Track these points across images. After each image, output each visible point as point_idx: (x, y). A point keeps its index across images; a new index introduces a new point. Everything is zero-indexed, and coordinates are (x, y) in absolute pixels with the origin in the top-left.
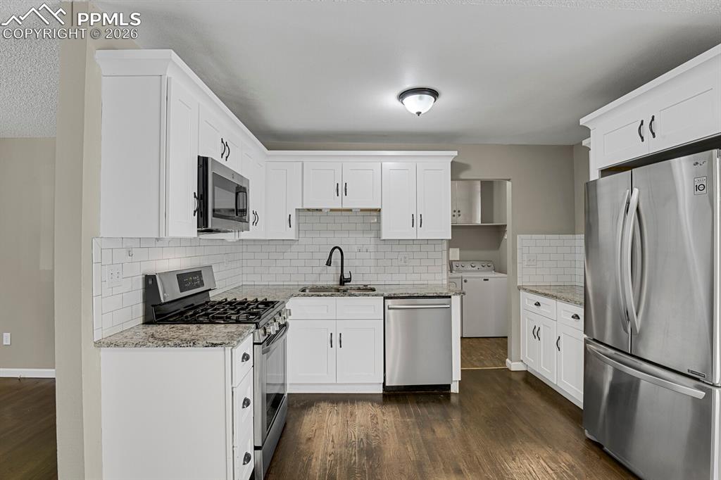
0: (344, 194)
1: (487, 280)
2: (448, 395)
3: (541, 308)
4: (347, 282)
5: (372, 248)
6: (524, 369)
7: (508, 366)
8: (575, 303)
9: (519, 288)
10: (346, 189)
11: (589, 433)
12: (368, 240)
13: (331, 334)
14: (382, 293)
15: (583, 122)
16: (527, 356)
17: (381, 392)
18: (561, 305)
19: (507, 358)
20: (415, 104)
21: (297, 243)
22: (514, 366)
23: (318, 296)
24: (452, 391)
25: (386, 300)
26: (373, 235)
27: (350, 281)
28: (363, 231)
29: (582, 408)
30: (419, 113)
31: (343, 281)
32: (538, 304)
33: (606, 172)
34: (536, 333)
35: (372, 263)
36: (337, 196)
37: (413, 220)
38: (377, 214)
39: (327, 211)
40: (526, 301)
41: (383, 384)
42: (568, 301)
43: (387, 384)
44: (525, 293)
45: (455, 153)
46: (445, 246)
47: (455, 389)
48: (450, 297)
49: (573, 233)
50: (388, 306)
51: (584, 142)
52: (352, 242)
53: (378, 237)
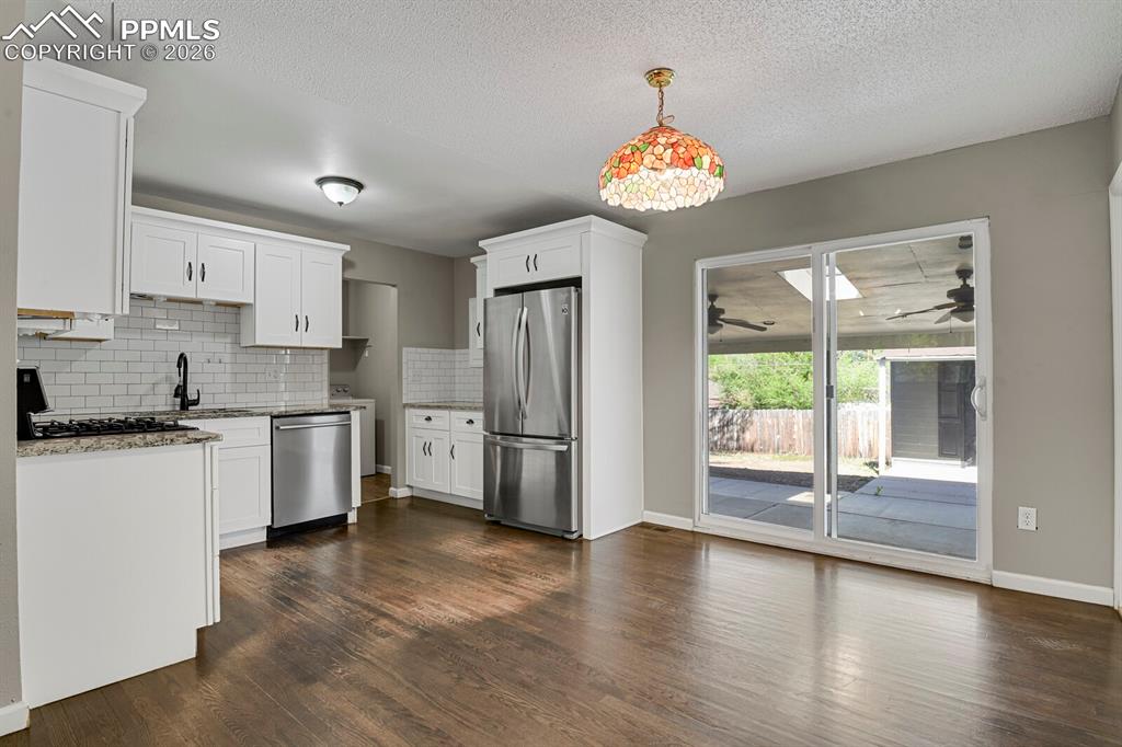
0: (199, 279)
3: (432, 422)
4: (192, 405)
5: (227, 358)
6: (409, 494)
7: (392, 495)
8: (470, 409)
9: (405, 406)
10: (203, 273)
11: (488, 515)
12: (221, 347)
14: (266, 411)
15: (482, 244)
16: (415, 477)
17: (265, 539)
18: (454, 414)
19: (390, 486)
20: (335, 192)
22: (400, 492)
24: (349, 521)
25: (274, 420)
26: (229, 340)
27: (198, 404)
28: (215, 334)
30: (341, 204)
31: (186, 403)
32: (429, 419)
33: (500, 292)
34: (427, 449)
35: (228, 378)
36: (190, 279)
37: (297, 322)
38: (235, 311)
39: (162, 299)
40: (414, 418)
41: (268, 527)
42: (462, 409)
43: (275, 526)
44: (412, 410)
45: (348, 248)
46: (325, 356)
47: (352, 518)
48: (348, 412)
49: (452, 347)
50: (278, 428)
51: (473, 260)
52: (196, 348)
53: (237, 342)
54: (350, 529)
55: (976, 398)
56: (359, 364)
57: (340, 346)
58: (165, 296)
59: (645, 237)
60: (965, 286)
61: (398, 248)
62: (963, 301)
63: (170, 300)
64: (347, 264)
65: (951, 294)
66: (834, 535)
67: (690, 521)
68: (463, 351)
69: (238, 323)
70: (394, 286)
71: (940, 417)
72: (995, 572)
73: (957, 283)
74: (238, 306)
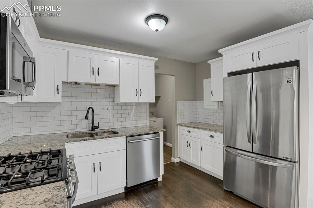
0: (97, 74)
1: (155, 121)
2: (157, 183)
3: (191, 133)
4: (96, 128)
5: (110, 108)
6: (180, 161)
7: (173, 161)
8: (212, 130)
9: (178, 125)
10: (99, 72)
11: (226, 187)
12: (107, 103)
13: (94, 164)
14: (125, 134)
15: (220, 51)
16: (182, 155)
17: (124, 191)
18: (202, 132)
19: (172, 157)
21: (60, 105)
22: (176, 160)
23: (85, 140)
24: (159, 181)
25: (127, 138)
26: (111, 100)
27: (98, 128)
28: (105, 98)
29: (223, 180)
30: (157, 30)
31: (93, 128)
32: (189, 132)
34: (188, 145)
35: (111, 116)
36: (93, 75)
37: (137, 92)
38: (113, 88)
39: (83, 84)
40: (182, 131)
41: (125, 187)
42: (207, 130)
43: (128, 187)
44: (181, 127)
45: (157, 59)
46: (148, 106)
47: (160, 179)
48: (158, 133)
49: (195, 100)
50: (129, 142)
52: (97, 104)
53: (114, 101)
54: (159, 185)
56: (157, 105)
57: (154, 102)
58: (84, 83)
61: (175, 60)
63: (87, 84)
64: (156, 67)
68: (200, 101)
69: (114, 93)
70: (173, 76)
74: (114, 86)
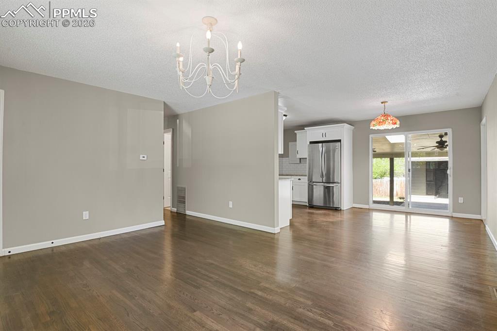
33: (312, 142)
42: (296, 175)
51: (295, 132)
55: (448, 172)
59: (354, 127)
60: (441, 140)
62: (442, 144)
65: (437, 142)
66: (410, 207)
67: (368, 206)
71: (427, 181)
72: (453, 213)
73: (439, 139)
